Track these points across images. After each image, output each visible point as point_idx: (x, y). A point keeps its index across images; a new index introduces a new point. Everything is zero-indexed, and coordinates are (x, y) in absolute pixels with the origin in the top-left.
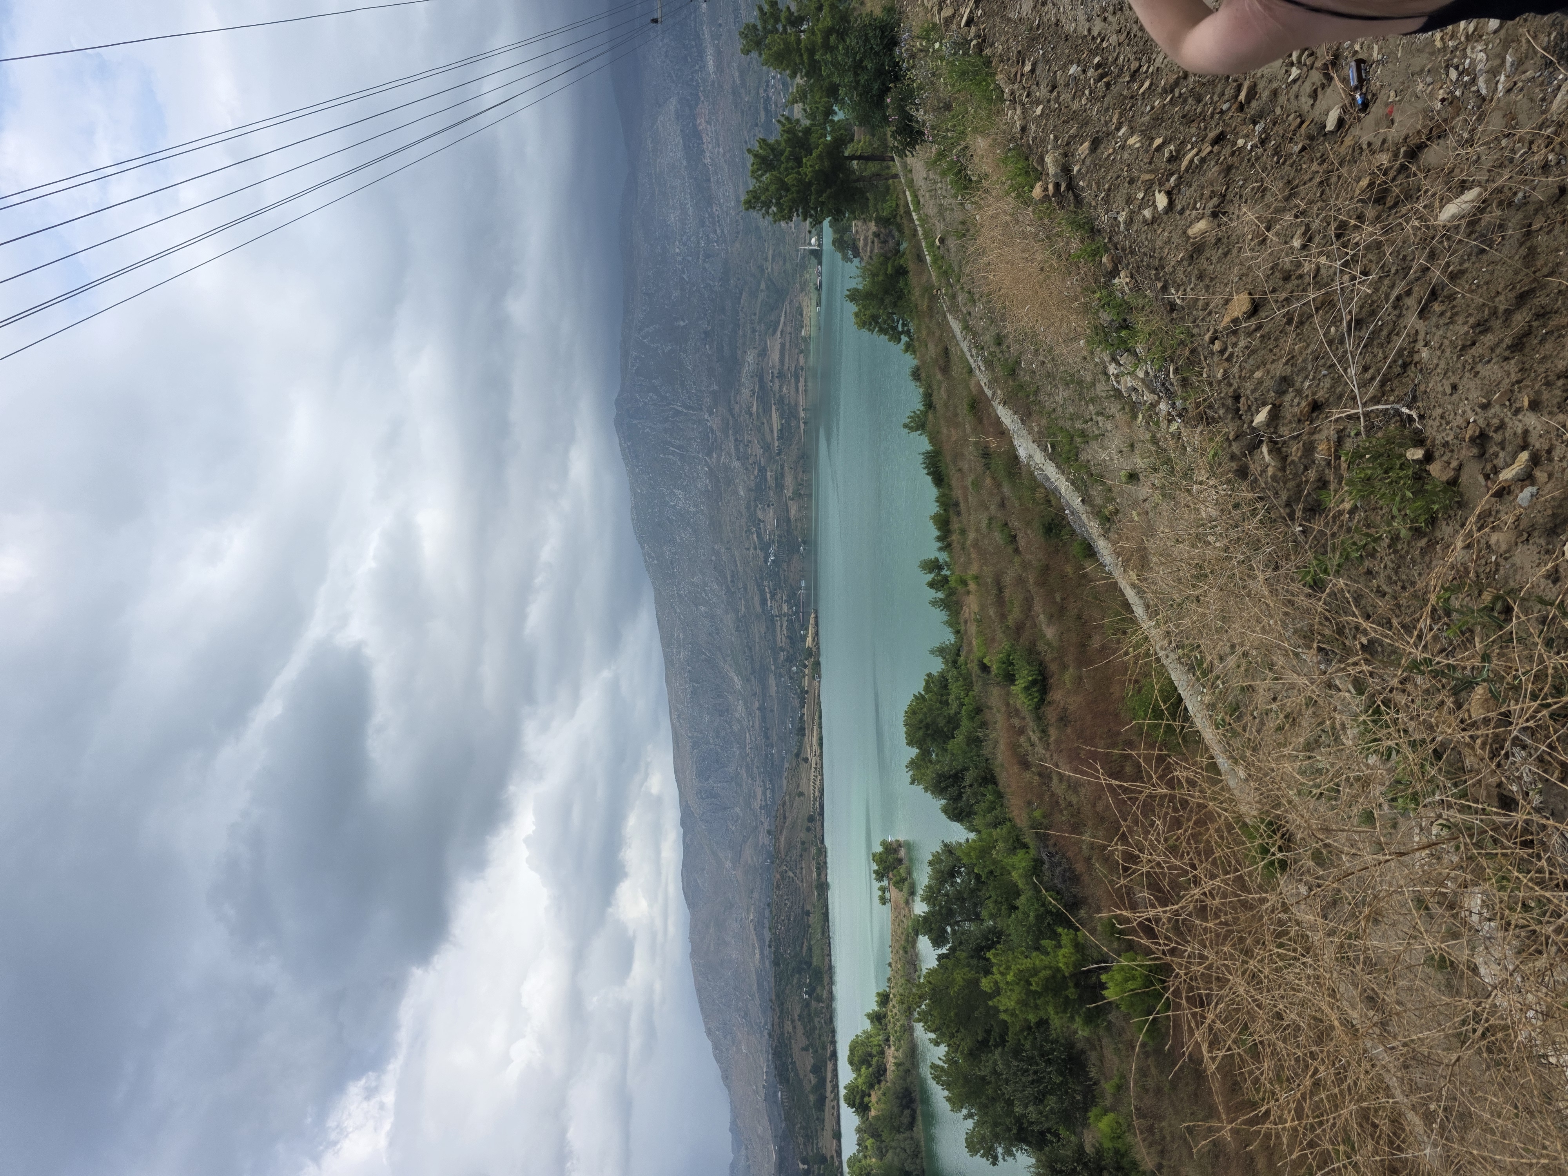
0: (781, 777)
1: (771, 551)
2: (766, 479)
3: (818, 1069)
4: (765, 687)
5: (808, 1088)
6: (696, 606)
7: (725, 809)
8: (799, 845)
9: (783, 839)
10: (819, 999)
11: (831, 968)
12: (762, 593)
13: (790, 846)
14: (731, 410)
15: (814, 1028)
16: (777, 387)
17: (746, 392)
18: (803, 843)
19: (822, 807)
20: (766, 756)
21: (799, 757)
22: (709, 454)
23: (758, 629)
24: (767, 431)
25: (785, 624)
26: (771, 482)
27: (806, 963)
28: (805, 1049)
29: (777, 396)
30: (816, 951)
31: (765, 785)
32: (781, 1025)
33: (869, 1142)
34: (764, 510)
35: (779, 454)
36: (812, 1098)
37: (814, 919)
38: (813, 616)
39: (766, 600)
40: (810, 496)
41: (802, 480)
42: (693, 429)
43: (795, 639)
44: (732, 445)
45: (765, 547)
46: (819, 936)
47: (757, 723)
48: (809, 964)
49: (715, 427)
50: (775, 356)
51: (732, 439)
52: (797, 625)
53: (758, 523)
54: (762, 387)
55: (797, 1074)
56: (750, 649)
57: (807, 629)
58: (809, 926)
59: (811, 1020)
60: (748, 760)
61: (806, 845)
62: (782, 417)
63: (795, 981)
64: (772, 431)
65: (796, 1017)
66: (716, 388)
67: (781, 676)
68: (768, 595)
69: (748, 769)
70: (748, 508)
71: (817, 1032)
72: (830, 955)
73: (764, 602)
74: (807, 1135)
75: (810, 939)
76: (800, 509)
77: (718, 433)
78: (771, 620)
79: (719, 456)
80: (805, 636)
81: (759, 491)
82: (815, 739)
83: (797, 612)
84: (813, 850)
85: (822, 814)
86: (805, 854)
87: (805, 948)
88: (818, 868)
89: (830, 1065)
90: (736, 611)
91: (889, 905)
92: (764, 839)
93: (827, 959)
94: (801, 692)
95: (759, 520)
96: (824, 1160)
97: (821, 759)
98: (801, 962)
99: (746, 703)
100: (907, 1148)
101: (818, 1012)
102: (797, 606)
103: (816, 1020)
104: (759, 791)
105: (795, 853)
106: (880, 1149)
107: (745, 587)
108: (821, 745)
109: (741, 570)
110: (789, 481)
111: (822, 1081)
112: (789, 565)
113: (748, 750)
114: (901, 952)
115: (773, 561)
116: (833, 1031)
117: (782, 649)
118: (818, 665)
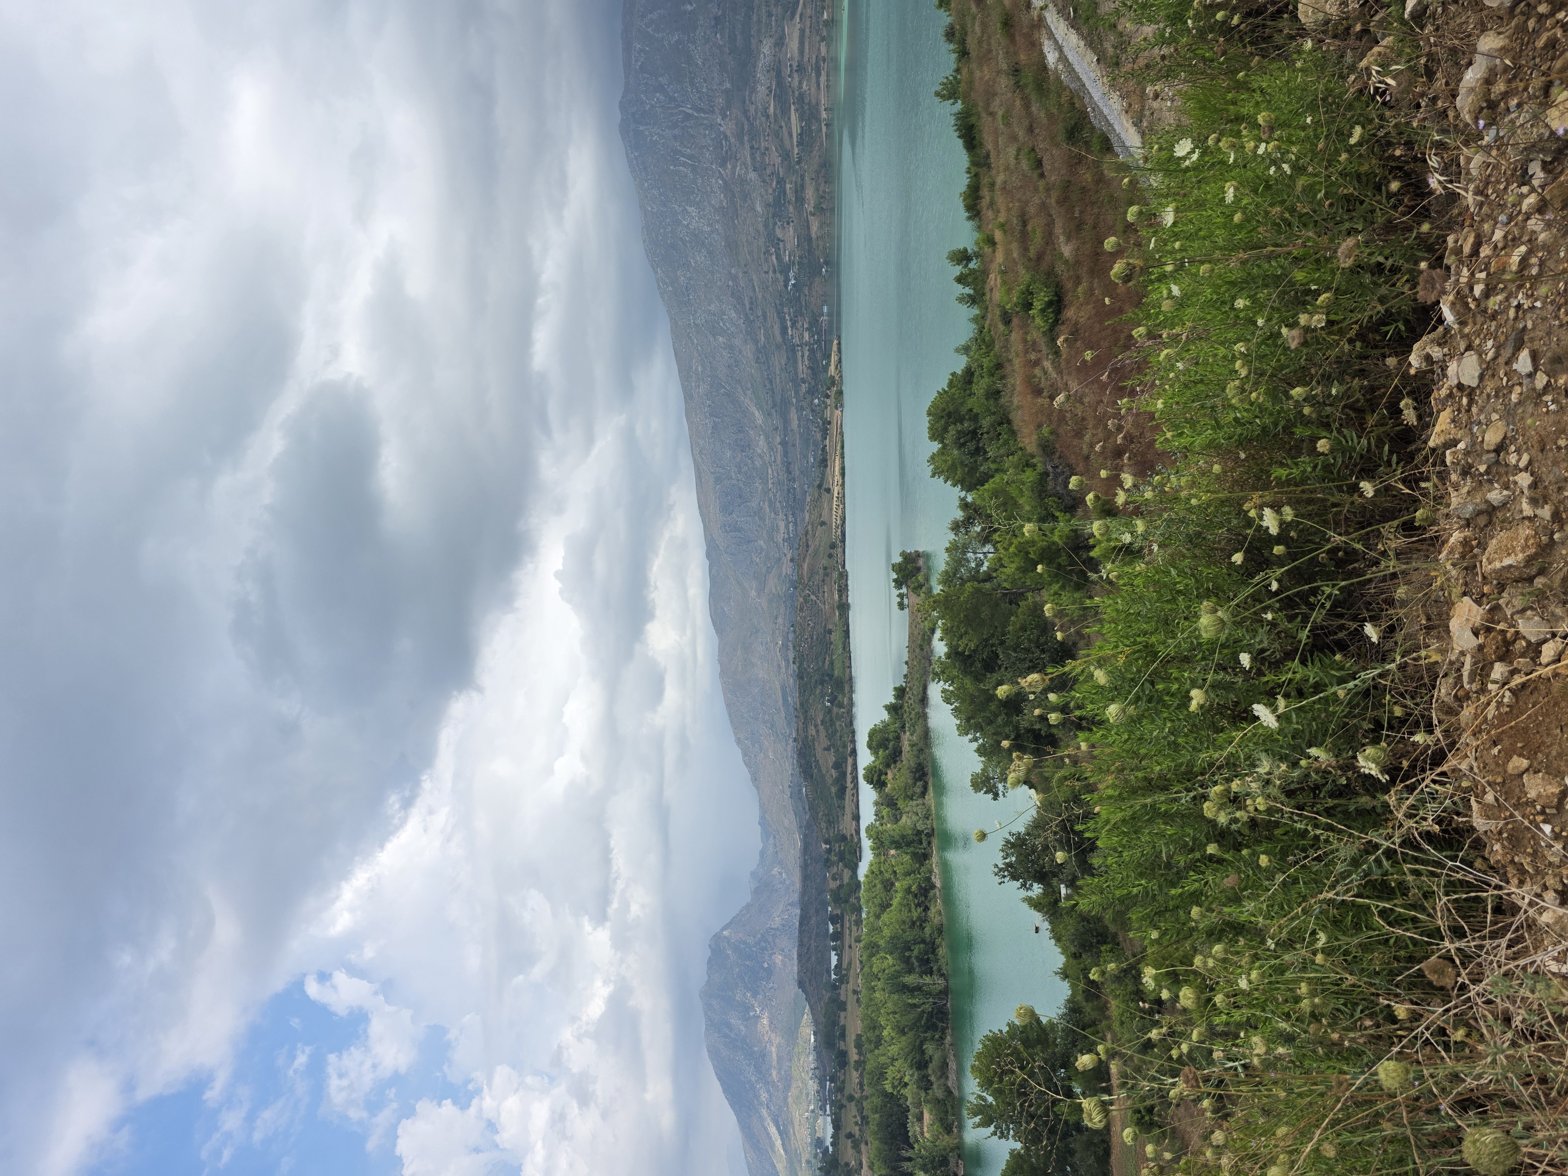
0: (803, 511)
1: (791, 274)
2: (785, 193)
3: (839, 765)
4: (786, 421)
5: (830, 781)
6: (714, 336)
7: (749, 542)
8: (821, 571)
9: (805, 566)
10: (841, 706)
11: (851, 678)
12: (783, 320)
13: (812, 572)
14: (745, 112)
15: (836, 731)
16: (796, 83)
17: (762, 90)
18: (825, 568)
19: (843, 534)
20: (789, 491)
21: (822, 488)
22: (723, 165)
23: (779, 360)
24: (786, 136)
25: (807, 354)
26: (790, 195)
27: (828, 675)
28: (827, 749)
29: (797, 93)
30: (838, 665)
31: (787, 519)
32: (806, 730)
33: (885, 811)
34: (784, 228)
35: (799, 163)
36: (833, 790)
37: (836, 637)
38: (836, 342)
39: (786, 328)
40: (832, 210)
41: (824, 192)
42: (705, 136)
43: (817, 369)
44: (747, 153)
45: (784, 270)
46: (841, 650)
47: (779, 458)
48: (831, 676)
49: (728, 133)
50: (793, 45)
51: (747, 146)
52: (819, 355)
53: (776, 242)
54: (780, 84)
55: (820, 771)
56: (771, 382)
57: (829, 356)
58: (831, 643)
59: (832, 724)
60: (771, 495)
61: (828, 571)
62: (801, 119)
63: (818, 692)
64: (791, 136)
65: (819, 722)
66: (728, 85)
67: (802, 409)
68: (789, 324)
69: (771, 503)
70: (766, 226)
71: (838, 735)
72: (850, 667)
73: (784, 330)
74: (829, 821)
75: (832, 654)
76: (822, 225)
77: (733, 140)
78: (792, 349)
79: (734, 167)
80: (828, 364)
81: (777, 206)
82: (837, 469)
83: (818, 341)
84: (835, 575)
85: (843, 541)
86: (827, 579)
87: (827, 663)
88: (839, 591)
89: (850, 761)
90: (756, 341)
91: (907, 610)
92: (787, 568)
93: (848, 671)
94: (824, 424)
95: (779, 239)
96: (844, 838)
97: (843, 489)
98: (823, 675)
99: (767, 437)
100: (919, 811)
101: (839, 717)
102: (819, 333)
103: (838, 723)
104: (782, 525)
105: (817, 578)
106: (895, 816)
107: (765, 316)
108: (843, 474)
109: (760, 296)
110: (810, 193)
111: (844, 774)
112: (810, 289)
113: (770, 486)
114: (918, 650)
115: (793, 285)
116: (853, 732)
117: (804, 381)
118: (840, 393)
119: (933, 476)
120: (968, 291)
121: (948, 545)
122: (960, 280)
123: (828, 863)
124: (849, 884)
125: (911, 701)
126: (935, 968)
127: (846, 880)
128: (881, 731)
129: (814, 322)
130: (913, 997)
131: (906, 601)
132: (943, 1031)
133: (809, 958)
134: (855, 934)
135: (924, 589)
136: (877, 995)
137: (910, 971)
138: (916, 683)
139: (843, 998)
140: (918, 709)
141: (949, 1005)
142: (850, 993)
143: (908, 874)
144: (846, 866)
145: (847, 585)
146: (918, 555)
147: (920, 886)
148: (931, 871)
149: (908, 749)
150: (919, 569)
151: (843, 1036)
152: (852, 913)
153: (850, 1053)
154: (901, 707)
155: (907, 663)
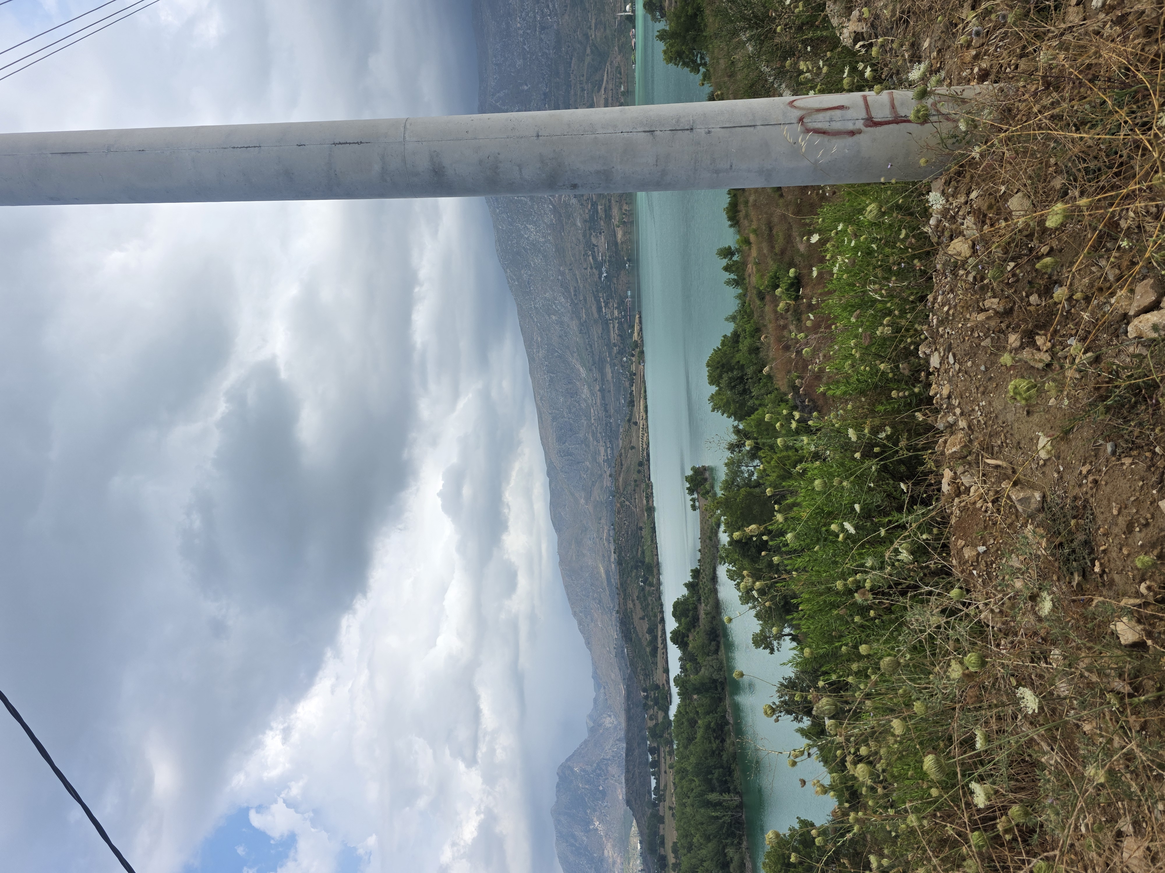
0: (618, 439)
1: (604, 269)
2: (597, 212)
3: (652, 631)
4: (603, 374)
5: (645, 643)
6: (549, 316)
7: (578, 463)
8: (633, 483)
9: (621, 480)
10: (651, 585)
11: (658, 563)
12: (598, 302)
13: (626, 484)
15: (648, 604)
18: (635, 481)
19: (648, 455)
20: (606, 425)
21: (631, 422)
23: (596, 331)
25: (617, 325)
26: (601, 213)
27: (641, 562)
28: (642, 618)
30: (648, 553)
31: (606, 445)
32: (625, 604)
33: (688, 665)
34: (597, 237)
36: (648, 650)
37: (645, 532)
38: (637, 317)
39: (601, 308)
40: (632, 223)
41: (626, 210)
43: (625, 336)
45: (599, 266)
46: (649, 543)
47: (599, 401)
48: (643, 562)
52: (625, 326)
53: (591, 247)
55: (637, 635)
56: (591, 346)
57: (633, 327)
58: (642, 537)
59: (645, 599)
60: (593, 428)
61: (638, 483)
63: (634, 574)
65: (635, 598)
67: (615, 365)
68: (603, 304)
69: (594, 434)
70: (584, 236)
71: (650, 607)
72: (657, 555)
73: (599, 309)
74: (646, 674)
75: (643, 546)
76: (624, 234)
78: (606, 323)
80: (633, 332)
81: (592, 222)
82: (642, 407)
83: (625, 316)
84: (643, 486)
85: (648, 460)
86: (637, 489)
87: (640, 552)
88: (647, 497)
89: (660, 627)
90: (580, 319)
91: (698, 511)
92: (607, 482)
93: (655, 558)
94: (631, 375)
95: (594, 245)
96: (657, 687)
97: (647, 422)
98: (637, 562)
99: (589, 387)
100: (714, 665)
101: (650, 594)
102: (624, 311)
103: (650, 598)
104: (602, 450)
105: (630, 489)
106: (696, 668)
107: (585, 299)
108: (646, 411)
109: (581, 286)
110: (615, 211)
111: (655, 638)
112: (618, 279)
113: (593, 421)
114: (708, 541)
115: (605, 277)
116: (662, 605)
117: (615, 345)
118: (642, 352)
119: (713, 410)
120: (733, 276)
121: (726, 461)
122: (727, 269)
123: (646, 707)
124: (663, 723)
125: (705, 580)
126: (732, 788)
127: (660, 720)
128: (682, 603)
129: (622, 302)
130: (716, 810)
131: (697, 504)
132: (740, 837)
133: (634, 782)
134: (668, 762)
135: (710, 494)
136: (688, 810)
137: (712, 790)
138: (708, 566)
139: (661, 813)
140: (710, 586)
141: (744, 817)
142: (667, 809)
143: (708, 713)
144: (659, 709)
145: (652, 493)
146: (705, 469)
147: (717, 724)
148: (725, 711)
149: (704, 616)
150: (706, 480)
151: (663, 843)
152: (666, 745)
153: (668, 857)
154: (697, 584)
155: (700, 551)
